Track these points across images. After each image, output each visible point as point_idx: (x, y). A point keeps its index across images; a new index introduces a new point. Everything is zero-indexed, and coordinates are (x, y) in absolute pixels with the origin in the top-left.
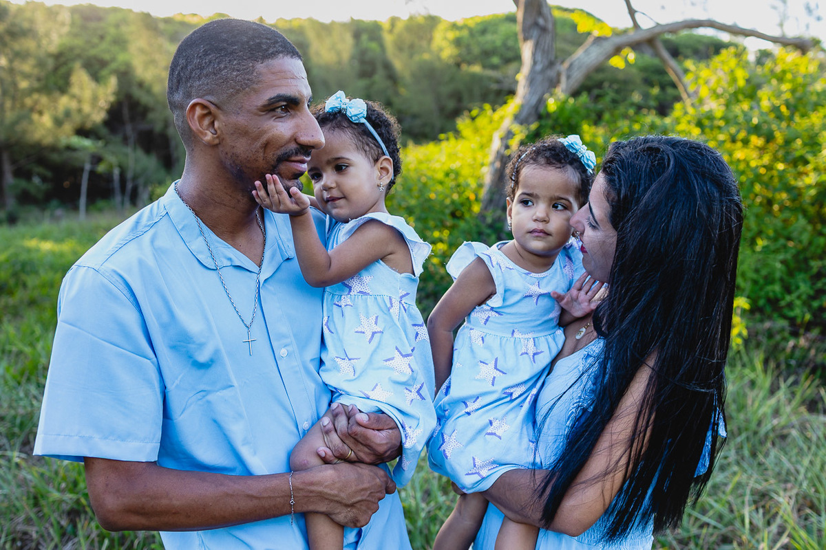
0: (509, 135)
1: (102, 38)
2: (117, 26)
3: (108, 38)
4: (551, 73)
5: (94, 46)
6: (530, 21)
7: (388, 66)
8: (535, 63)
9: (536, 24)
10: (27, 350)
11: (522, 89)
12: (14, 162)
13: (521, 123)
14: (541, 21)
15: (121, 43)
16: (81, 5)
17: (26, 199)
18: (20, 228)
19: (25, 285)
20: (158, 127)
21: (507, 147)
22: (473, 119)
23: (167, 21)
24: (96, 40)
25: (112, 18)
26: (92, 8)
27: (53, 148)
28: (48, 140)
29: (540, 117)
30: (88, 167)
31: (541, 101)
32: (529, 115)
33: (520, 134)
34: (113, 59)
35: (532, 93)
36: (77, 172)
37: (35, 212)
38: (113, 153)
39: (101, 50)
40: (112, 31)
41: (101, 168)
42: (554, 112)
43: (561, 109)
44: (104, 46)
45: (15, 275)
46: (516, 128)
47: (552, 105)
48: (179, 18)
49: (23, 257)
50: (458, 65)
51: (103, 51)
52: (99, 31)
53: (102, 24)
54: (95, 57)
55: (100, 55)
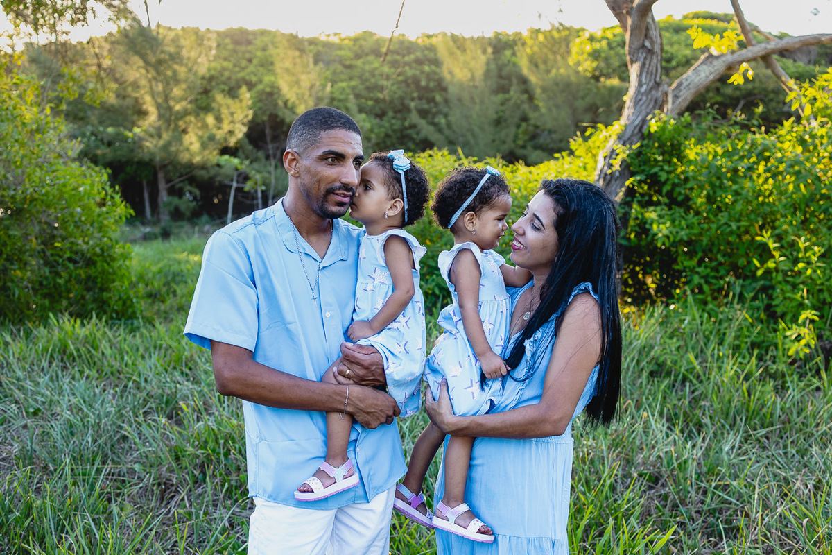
0: (613, 153)
1: (250, 61)
2: (264, 49)
3: (255, 61)
4: (657, 94)
5: (243, 69)
6: (636, 44)
7: (524, 81)
8: (640, 84)
9: (643, 46)
10: (174, 344)
11: (627, 111)
12: (168, 181)
13: (624, 144)
14: (647, 44)
15: (267, 64)
16: (231, 29)
17: (177, 215)
18: (173, 242)
19: (174, 293)
21: (610, 166)
22: (586, 139)
23: (312, 42)
24: (244, 63)
25: (259, 42)
26: (243, 32)
27: (203, 167)
28: (197, 159)
29: (643, 137)
30: (235, 184)
31: (644, 121)
32: (633, 135)
33: (623, 153)
34: (261, 81)
35: (636, 114)
36: (224, 189)
37: (187, 227)
38: (259, 172)
39: (249, 72)
40: (259, 53)
41: (248, 186)
42: (656, 131)
43: (663, 129)
44: (251, 68)
45: (167, 284)
46: (619, 148)
47: (654, 126)
48: (323, 38)
49: (175, 268)
50: (597, 78)
51: (249, 74)
52: (247, 55)
53: (250, 47)
54: (244, 79)
55: (247, 77)
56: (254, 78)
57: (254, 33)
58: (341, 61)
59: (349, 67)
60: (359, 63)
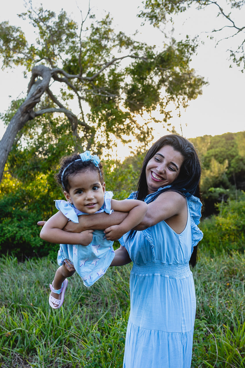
24: (230, 147)
51: (232, 152)
52: (232, 144)
53: (233, 141)
54: (230, 154)
55: (232, 154)
56: (234, 154)
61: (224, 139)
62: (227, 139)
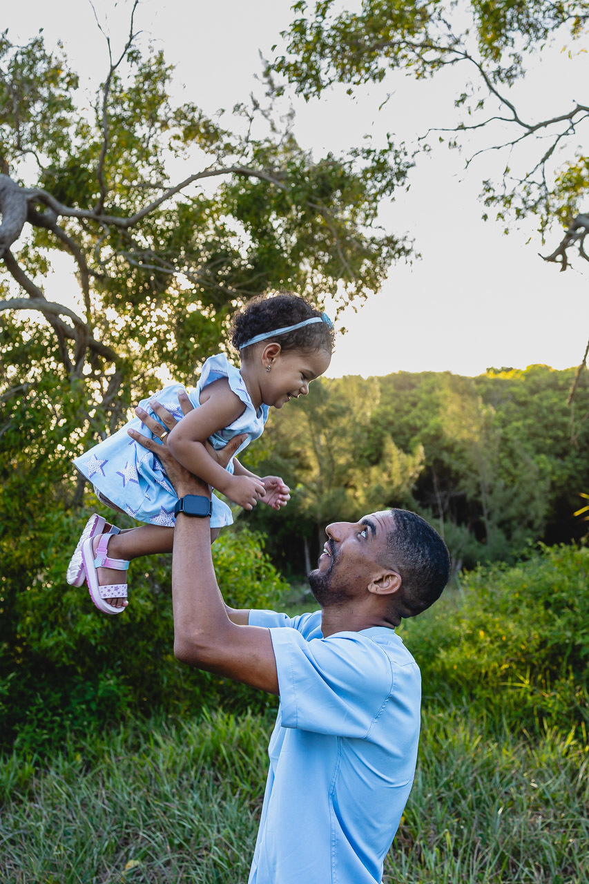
1: (414, 404)
2: (430, 392)
3: (420, 405)
5: (406, 413)
15: (432, 407)
16: (394, 374)
20: (470, 494)
24: (407, 407)
25: (423, 385)
26: (405, 376)
34: (425, 425)
39: (413, 416)
40: (424, 396)
44: (416, 412)
51: (413, 418)
52: (411, 399)
53: (414, 391)
54: (407, 424)
55: (411, 422)
56: (419, 423)
57: (417, 376)
58: (513, 397)
59: (524, 404)
60: (536, 398)
61: (391, 386)
62: (400, 387)
